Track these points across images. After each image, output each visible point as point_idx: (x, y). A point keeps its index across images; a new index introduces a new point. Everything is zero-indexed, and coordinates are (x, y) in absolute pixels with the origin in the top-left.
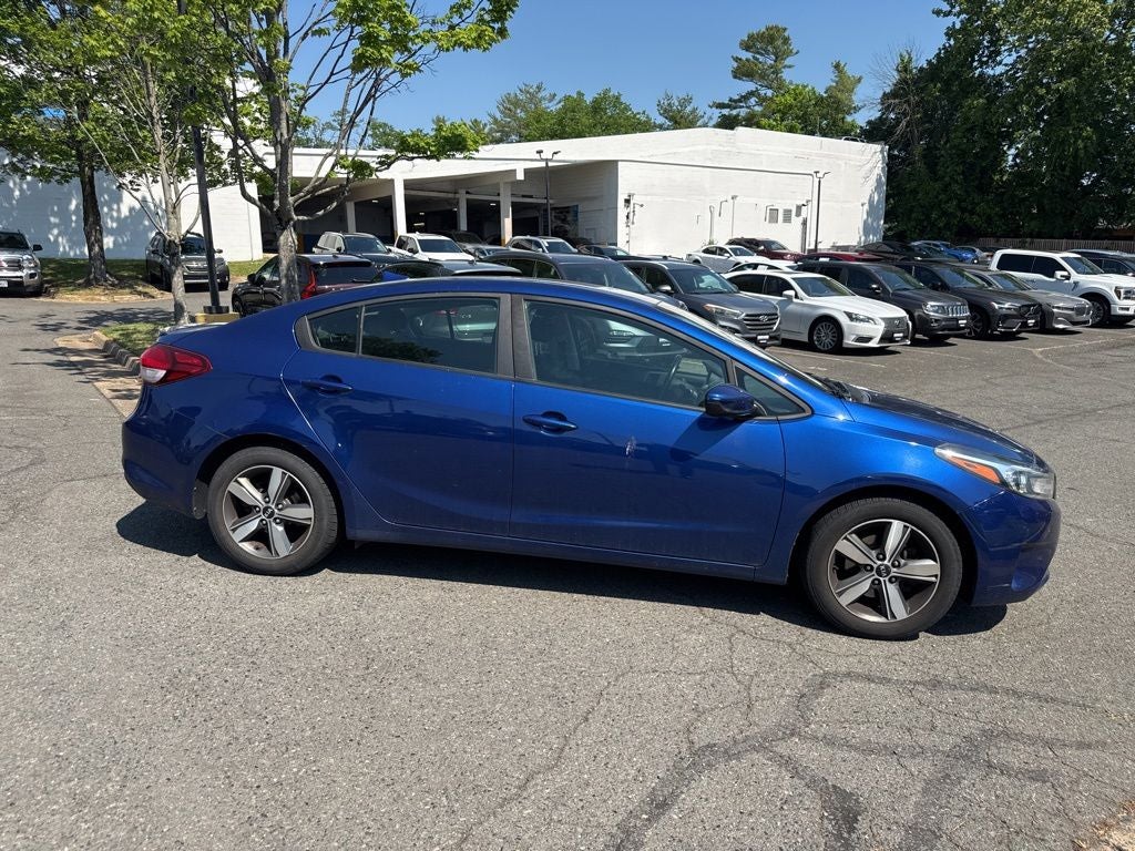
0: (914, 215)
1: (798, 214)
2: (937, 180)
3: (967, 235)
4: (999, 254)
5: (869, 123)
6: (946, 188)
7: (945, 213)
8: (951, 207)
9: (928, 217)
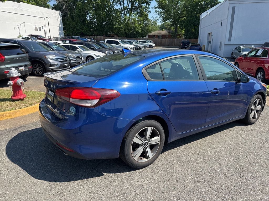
0: (70, 30)
1: (43, 28)
2: (74, 21)
3: (83, 35)
4: (106, 40)
5: (54, 5)
6: (76, 23)
7: (77, 30)
8: (78, 28)
9: (74, 30)
